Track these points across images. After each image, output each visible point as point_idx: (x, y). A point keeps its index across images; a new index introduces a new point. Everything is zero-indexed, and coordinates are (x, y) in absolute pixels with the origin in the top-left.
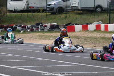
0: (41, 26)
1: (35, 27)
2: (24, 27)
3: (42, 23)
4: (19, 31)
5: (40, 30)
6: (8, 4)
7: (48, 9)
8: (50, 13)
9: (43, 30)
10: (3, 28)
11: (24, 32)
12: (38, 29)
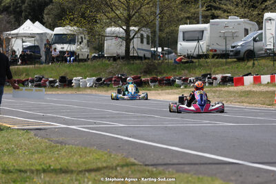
0: (209, 78)
1: (200, 80)
2: (185, 80)
3: (210, 74)
4: (179, 86)
5: (207, 84)
6: (179, 46)
7: (232, 54)
8: (235, 60)
9: (211, 84)
10: (156, 82)
11: (185, 87)
12: (204, 83)
